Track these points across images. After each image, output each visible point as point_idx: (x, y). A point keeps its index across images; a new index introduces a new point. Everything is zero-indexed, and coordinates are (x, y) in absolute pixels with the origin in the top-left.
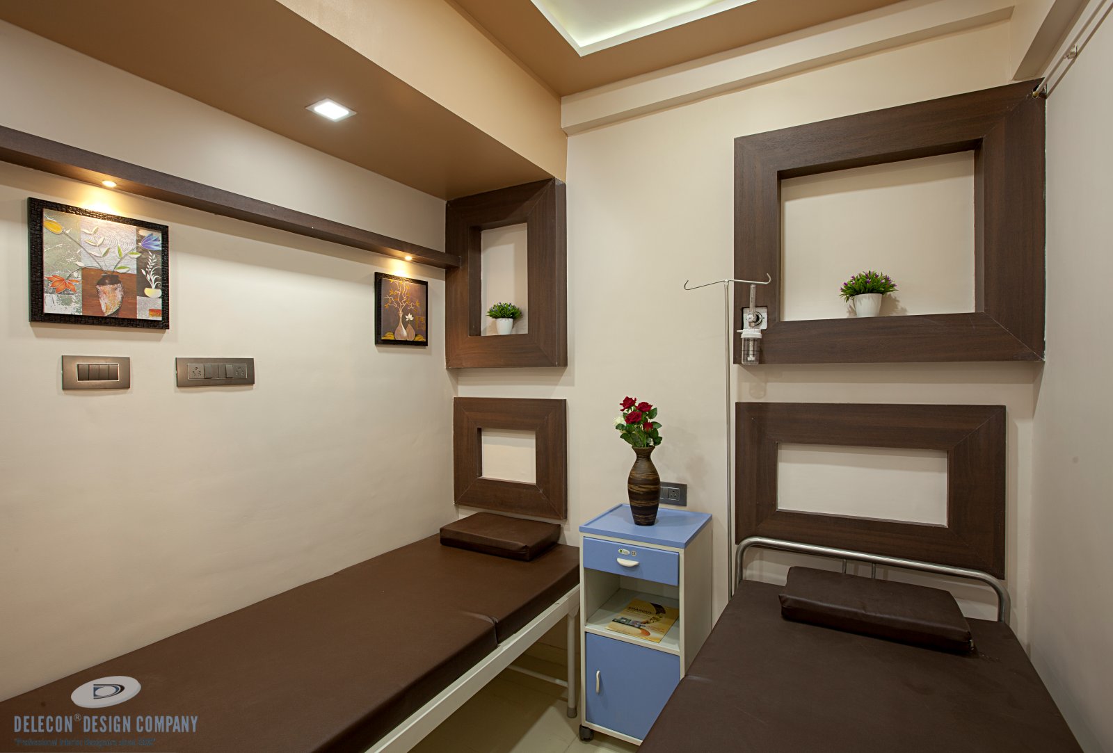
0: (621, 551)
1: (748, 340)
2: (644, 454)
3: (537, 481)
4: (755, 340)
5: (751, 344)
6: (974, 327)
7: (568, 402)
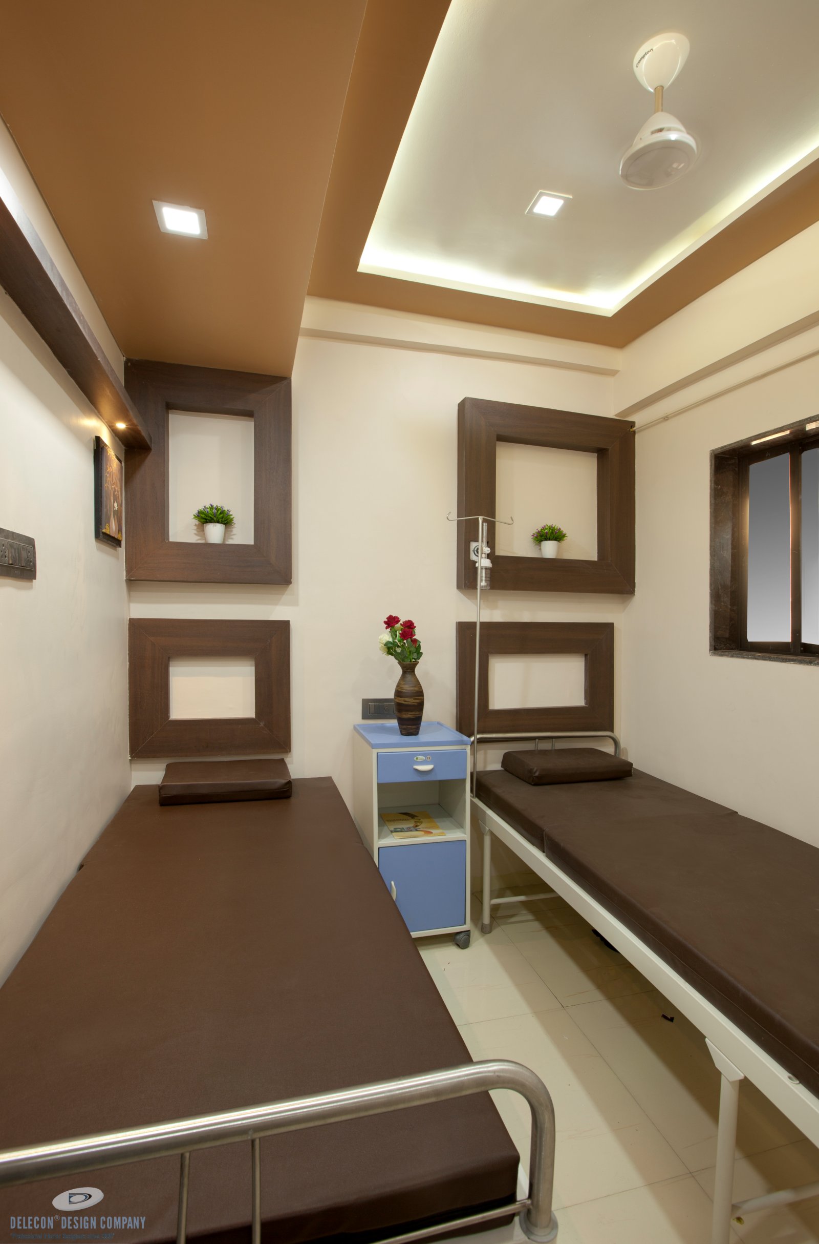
0: (417, 758)
1: (482, 568)
2: (409, 669)
3: (256, 715)
4: (486, 569)
5: (484, 571)
6: (606, 571)
7: (291, 623)
